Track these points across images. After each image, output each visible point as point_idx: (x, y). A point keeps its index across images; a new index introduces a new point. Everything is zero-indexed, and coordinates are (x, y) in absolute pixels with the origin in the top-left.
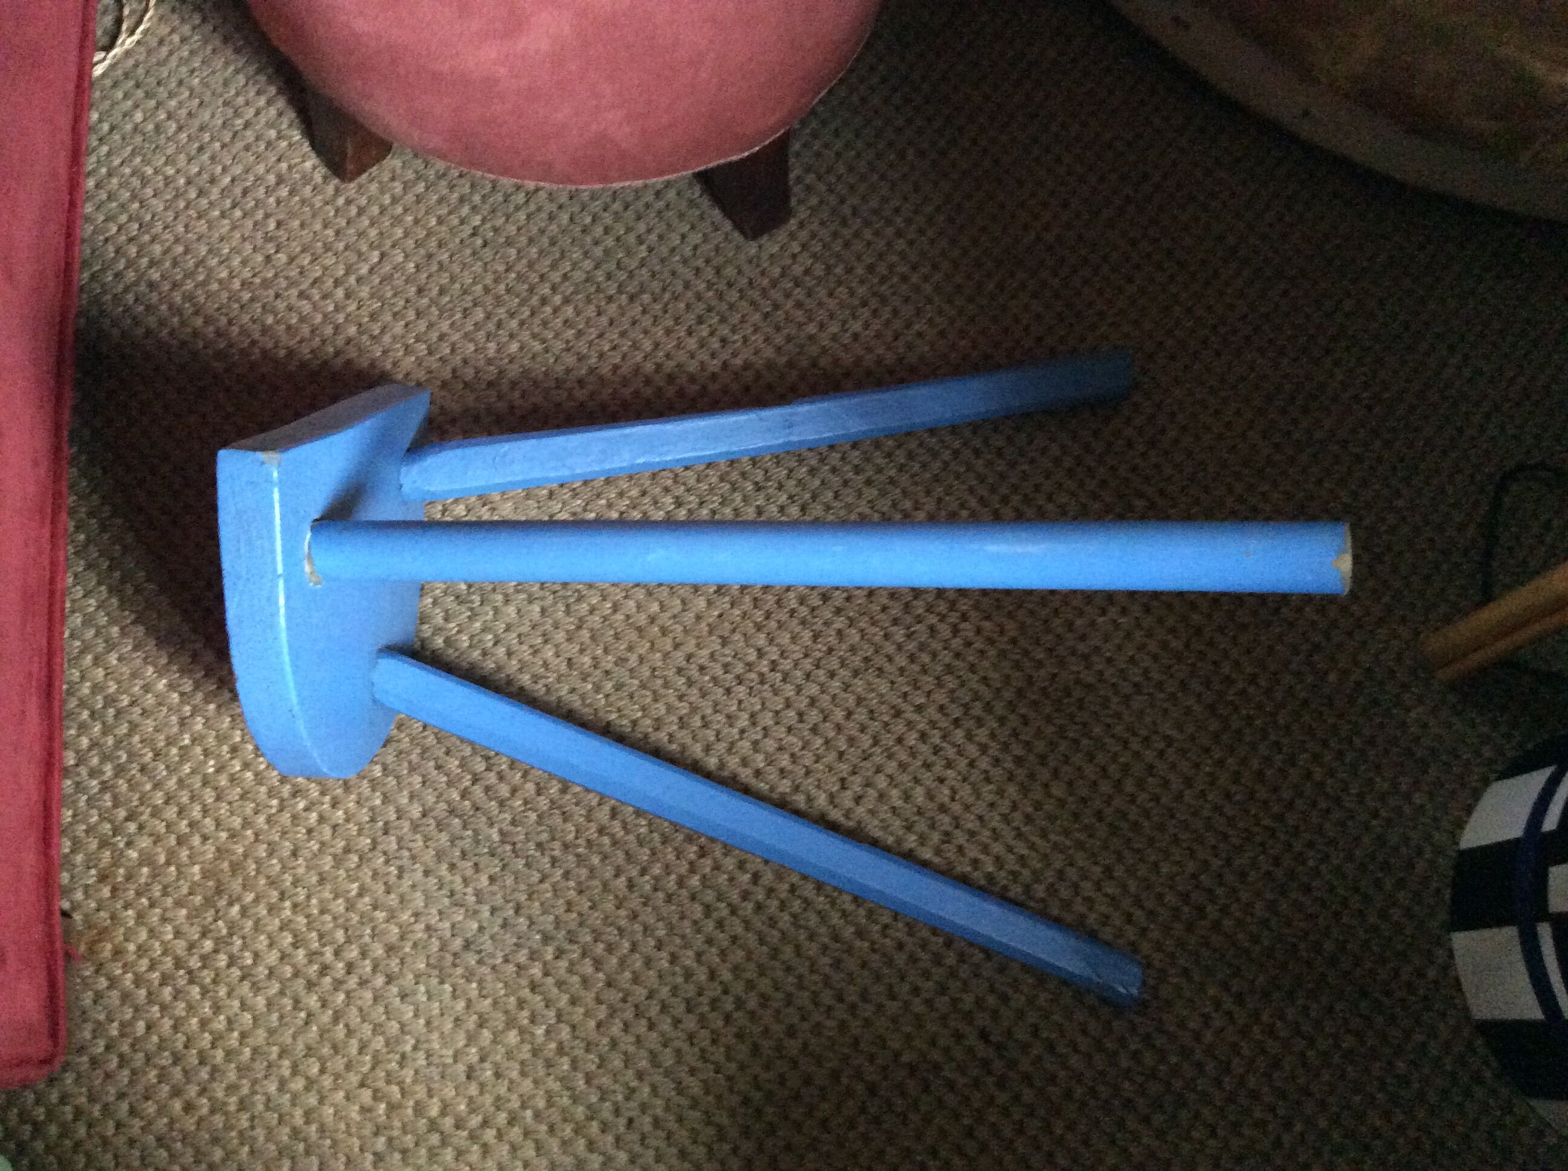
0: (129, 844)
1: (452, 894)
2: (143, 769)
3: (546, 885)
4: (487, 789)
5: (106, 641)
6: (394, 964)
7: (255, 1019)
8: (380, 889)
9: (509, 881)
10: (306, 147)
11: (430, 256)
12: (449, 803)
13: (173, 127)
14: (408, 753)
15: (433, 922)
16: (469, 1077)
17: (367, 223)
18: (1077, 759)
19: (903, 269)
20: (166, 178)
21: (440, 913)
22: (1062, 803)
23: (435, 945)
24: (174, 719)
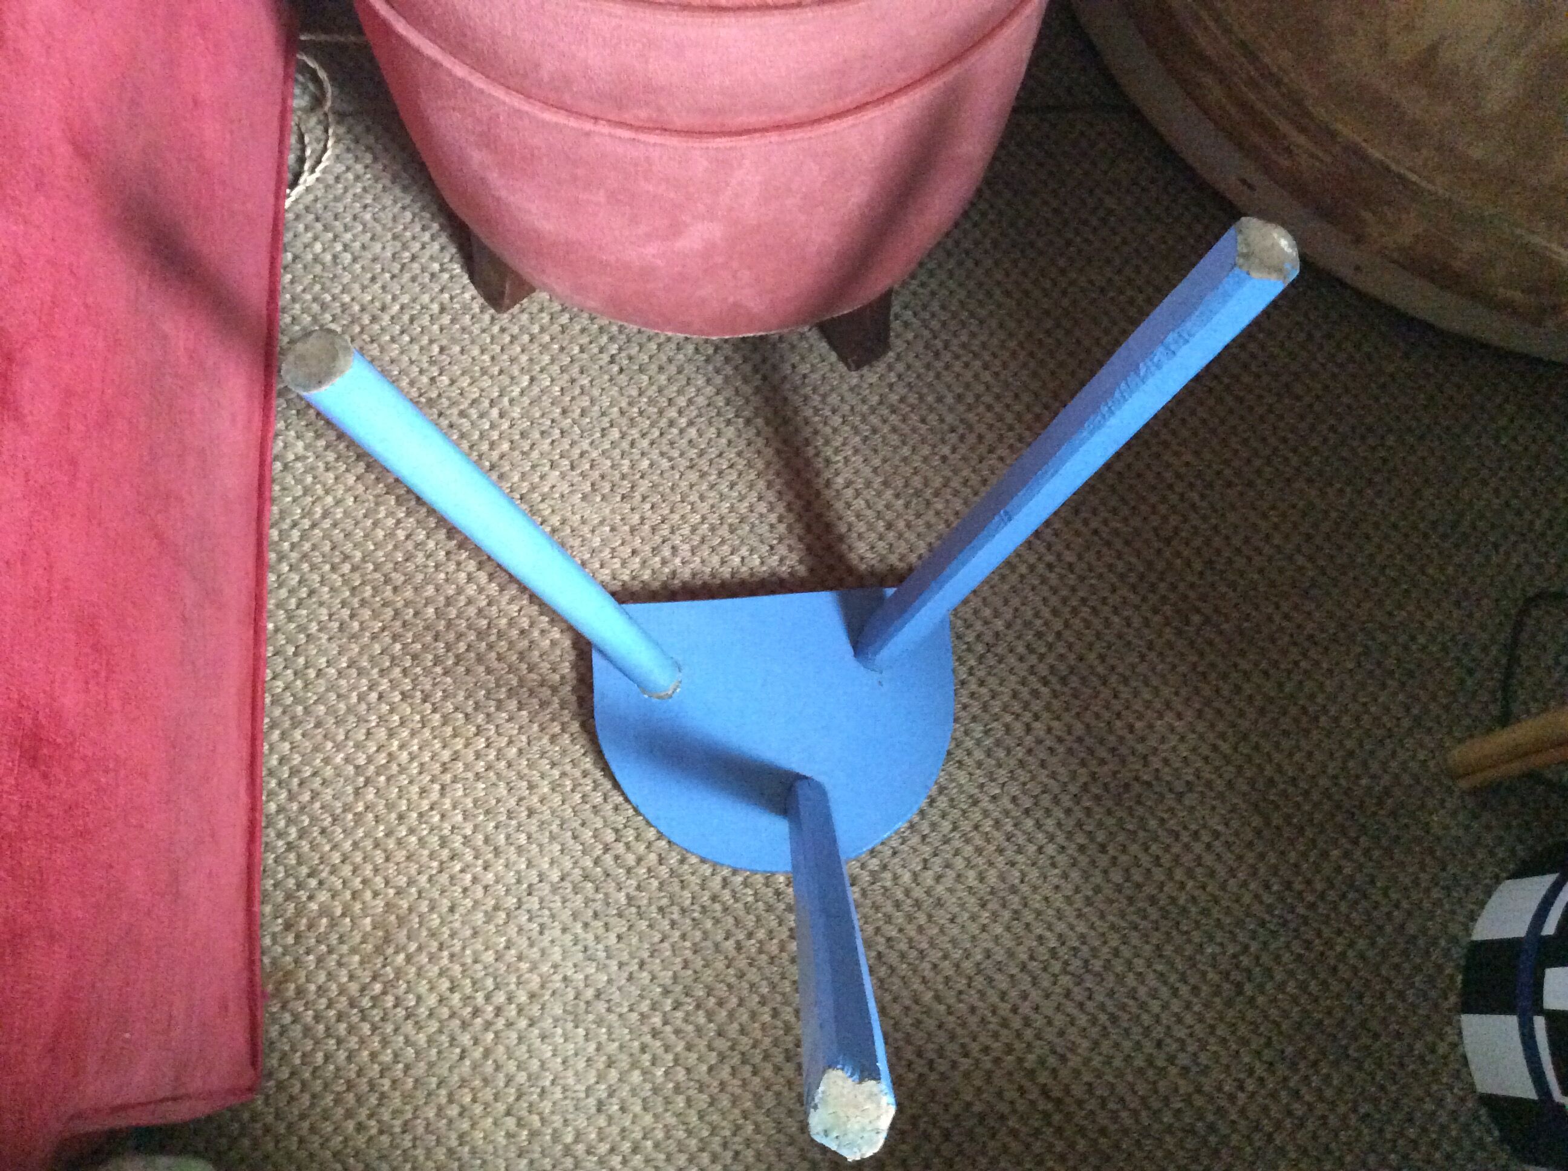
0: (311, 898)
1: (586, 949)
2: (323, 831)
3: (666, 945)
4: (617, 858)
5: (292, 718)
6: (535, 1010)
7: (417, 1053)
8: (524, 942)
9: (635, 941)
10: (466, 279)
11: (573, 381)
12: (583, 869)
13: (347, 257)
14: (550, 824)
15: (569, 974)
16: (599, 1110)
17: (519, 349)
18: (1134, 848)
19: (988, 399)
20: (343, 305)
21: (575, 966)
22: (1119, 889)
23: (571, 995)
24: (350, 789)
